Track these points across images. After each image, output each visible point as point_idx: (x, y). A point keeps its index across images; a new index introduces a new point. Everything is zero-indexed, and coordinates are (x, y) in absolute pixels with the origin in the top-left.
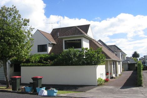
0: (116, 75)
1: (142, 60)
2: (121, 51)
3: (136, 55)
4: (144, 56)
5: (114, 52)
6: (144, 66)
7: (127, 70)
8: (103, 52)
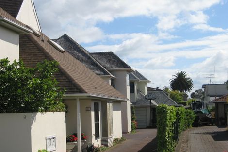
0: (105, 142)
1: (198, 97)
2: (130, 71)
3: (181, 82)
4: (204, 86)
5: (106, 73)
6: (199, 114)
7: (148, 125)
8: (61, 74)
